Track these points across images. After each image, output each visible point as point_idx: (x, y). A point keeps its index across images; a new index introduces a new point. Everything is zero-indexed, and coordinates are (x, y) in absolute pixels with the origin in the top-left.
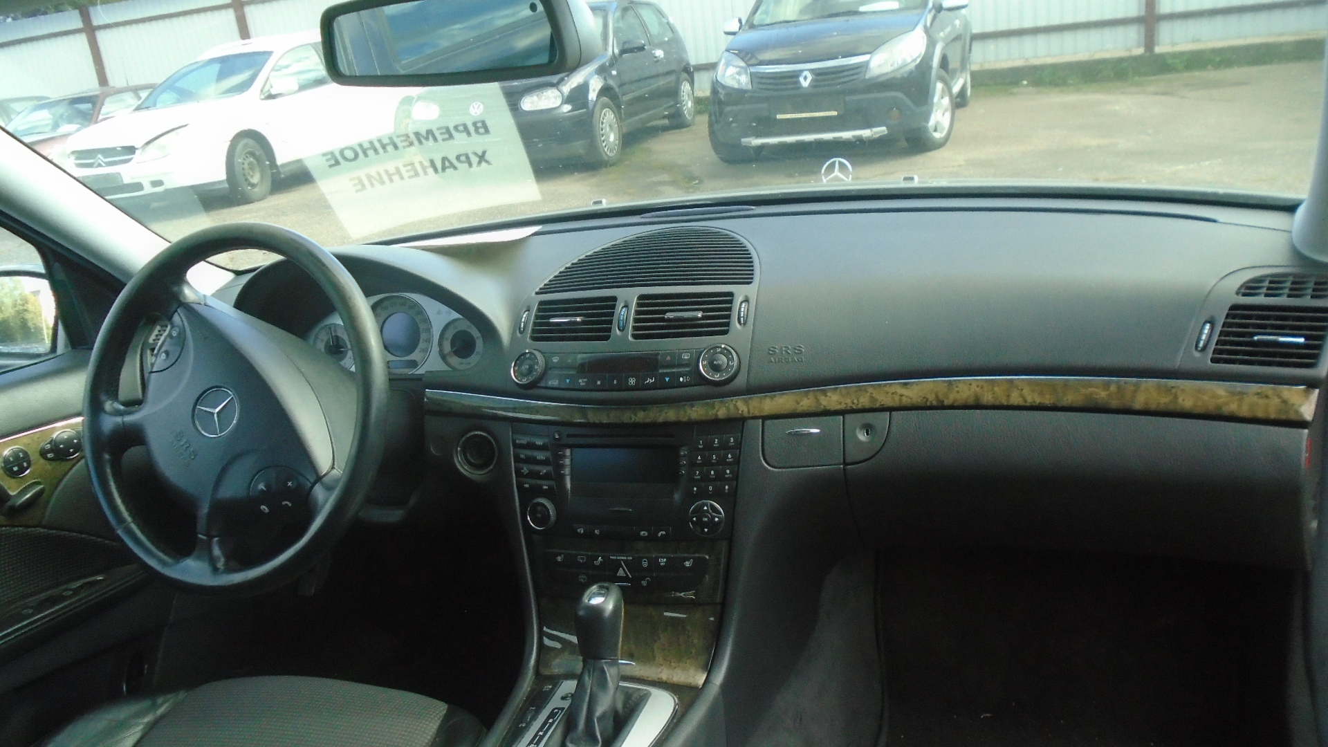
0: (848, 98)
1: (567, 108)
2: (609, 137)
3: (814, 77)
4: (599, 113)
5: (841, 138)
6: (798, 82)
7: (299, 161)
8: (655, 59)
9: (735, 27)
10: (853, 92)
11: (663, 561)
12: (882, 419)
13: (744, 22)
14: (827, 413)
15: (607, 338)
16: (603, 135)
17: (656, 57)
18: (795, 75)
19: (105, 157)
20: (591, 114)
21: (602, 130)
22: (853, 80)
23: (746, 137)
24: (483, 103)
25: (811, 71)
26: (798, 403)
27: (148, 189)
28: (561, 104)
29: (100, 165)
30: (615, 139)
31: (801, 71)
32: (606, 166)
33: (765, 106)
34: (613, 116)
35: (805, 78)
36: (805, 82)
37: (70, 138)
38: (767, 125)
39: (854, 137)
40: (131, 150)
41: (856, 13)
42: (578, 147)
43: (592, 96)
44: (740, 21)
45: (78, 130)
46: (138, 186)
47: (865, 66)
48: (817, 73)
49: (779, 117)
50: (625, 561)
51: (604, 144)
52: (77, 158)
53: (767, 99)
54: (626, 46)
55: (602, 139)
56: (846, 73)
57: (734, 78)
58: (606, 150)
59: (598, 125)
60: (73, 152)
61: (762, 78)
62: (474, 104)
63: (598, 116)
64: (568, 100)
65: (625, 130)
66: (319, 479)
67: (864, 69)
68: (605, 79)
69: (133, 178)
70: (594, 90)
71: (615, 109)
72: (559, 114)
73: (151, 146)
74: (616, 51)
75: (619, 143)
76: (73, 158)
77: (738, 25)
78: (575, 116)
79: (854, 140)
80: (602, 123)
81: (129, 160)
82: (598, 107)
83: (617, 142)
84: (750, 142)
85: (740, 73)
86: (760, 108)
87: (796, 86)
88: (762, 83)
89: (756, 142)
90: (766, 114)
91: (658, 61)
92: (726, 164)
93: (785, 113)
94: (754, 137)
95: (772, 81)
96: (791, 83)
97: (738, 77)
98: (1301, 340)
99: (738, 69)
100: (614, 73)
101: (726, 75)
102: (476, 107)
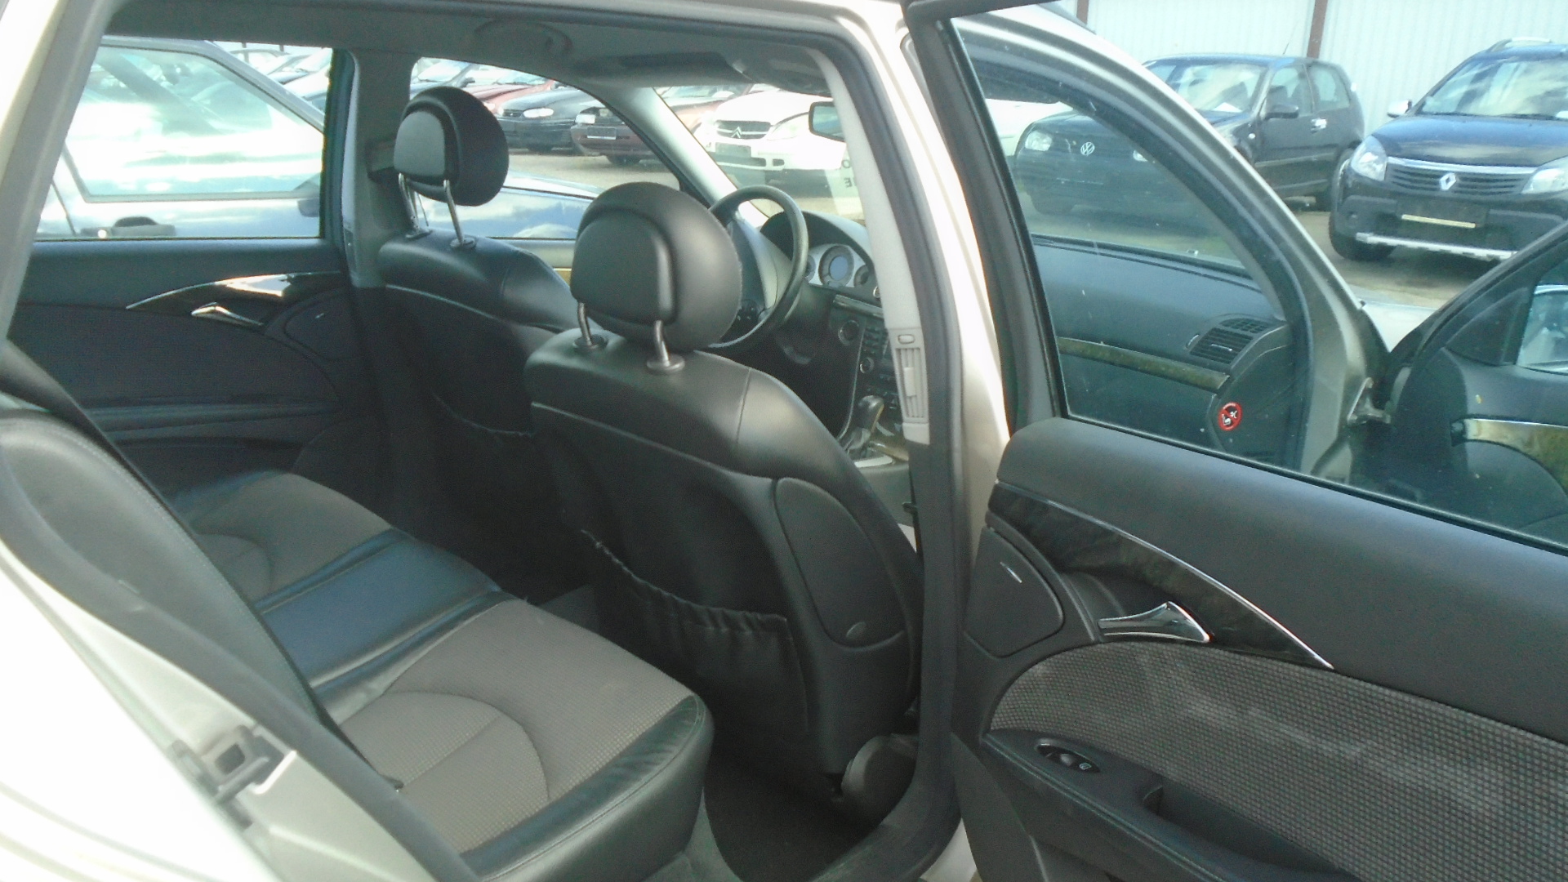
0: (1493, 212)
3: (1459, 180)
5: (1473, 254)
6: (1437, 184)
7: (822, 171)
8: (1313, 129)
9: (1401, 108)
10: (1503, 206)
13: (1413, 105)
17: (1315, 127)
18: (1438, 175)
19: (743, 130)
22: (1507, 192)
23: (1364, 231)
25: (1458, 174)
27: (770, 166)
29: (736, 137)
31: (1445, 172)
33: (1393, 202)
35: (1448, 181)
36: (1447, 184)
37: (722, 106)
38: (1388, 223)
39: (1489, 256)
40: (764, 126)
41: (1551, 118)
44: (1410, 104)
45: (730, 98)
46: (762, 162)
47: (1526, 179)
48: (1463, 177)
49: (1405, 217)
52: (720, 127)
53: (1394, 195)
54: (1277, 110)
56: (1499, 184)
57: (1370, 166)
60: (718, 121)
61: (1397, 171)
66: (764, 309)
67: (1521, 183)
68: (1240, 141)
69: (759, 154)
73: (784, 125)
74: (1263, 113)
76: (717, 125)
77: (1407, 107)
79: (1489, 260)
81: (763, 136)
84: (1366, 238)
85: (1377, 162)
86: (1386, 203)
87: (1434, 187)
88: (1397, 177)
89: (1373, 239)
90: (1391, 211)
91: (1315, 132)
92: (1342, 258)
93: (1413, 214)
94: (1372, 234)
95: (1409, 177)
96: (1429, 183)
97: (1374, 165)
98: (1231, 350)
99: (1375, 158)
100: (1252, 136)
101: (1361, 161)
102: (1087, 147)
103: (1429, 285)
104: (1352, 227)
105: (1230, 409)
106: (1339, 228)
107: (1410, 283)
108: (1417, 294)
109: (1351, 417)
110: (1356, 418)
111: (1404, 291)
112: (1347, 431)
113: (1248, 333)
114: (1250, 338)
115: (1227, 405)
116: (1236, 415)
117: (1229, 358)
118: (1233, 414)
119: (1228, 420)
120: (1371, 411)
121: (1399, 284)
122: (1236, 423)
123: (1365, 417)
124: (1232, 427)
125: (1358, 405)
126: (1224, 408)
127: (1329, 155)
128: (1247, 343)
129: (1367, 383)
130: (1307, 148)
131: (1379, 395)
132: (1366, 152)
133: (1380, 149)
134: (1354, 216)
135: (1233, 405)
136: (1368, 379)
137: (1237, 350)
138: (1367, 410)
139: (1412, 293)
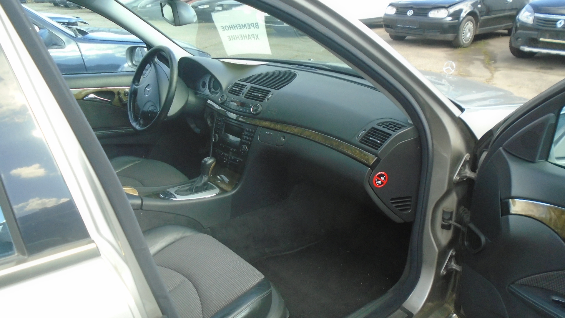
1: (450, 19)
2: (467, 34)
4: (464, 23)
6: (555, 24)
8: (506, 2)
11: (233, 158)
12: (288, 136)
14: (276, 130)
15: (238, 96)
16: (463, 33)
18: (557, 21)
20: (460, 24)
21: (464, 31)
23: (524, 46)
24: (414, 11)
26: (271, 125)
28: (447, 17)
30: (470, 36)
31: (559, 20)
32: (461, 47)
33: (536, 33)
34: (472, 25)
35: (560, 23)
36: (560, 25)
38: (534, 42)
42: (450, 37)
43: (463, 15)
49: (541, 39)
50: (226, 156)
51: (463, 37)
53: (538, 30)
55: (463, 35)
57: (527, 18)
58: (463, 40)
59: (462, 28)
61: (538, 19)
62: (410, 11)
63: (463, 25)
64: (450, 15)
65: (477, 33)
68: (474, 9)
70: (465, 12)
71: (474, 23)
72: (445, 21)
75: (472, 38)
78: (453, 23)
80: (465, 28)
82: (464, 21)
83: (471, 37)
84: (524, 49)
85: (530, 16)
86: (534, 34)
87: (554, 26)
88: (538, 22)
89: (527, 49)
90: (535, 37)
91: (507, 3)
92: (514, 57)
93: (545, 38)
94: (527, 47)
95: (543, 22)
96: (553, 24)
97: (529, 17)
98: (379, 142)
99: (529, 14)
100: (479, 6)
101: (523, 15)
102: (410, 12)
103: (551, 69)
104: (519, 44)
105: (380, 176)
106: (513, 45)
107: (542, 68)
108: (545, 73)
109: (456, 177)
110: (458, 178)
111: (539, 72)
112: (453, 185)
113: (389, 132)
114: (391, 135)
115: (378, 174)
116: (385, 178)
117: (377, 146)
118: (382, 178)
119: (380, 182)
120: (468, 173)
121: (537, 68)
122: (385, 183)
123: (466, 177)
124: (383, 185)
125: (461, 169)
126: (376, 175)
127: (514, 12)
128: (388, 137)
129: (467, 156)
130: (504, 10)
131: (473, 164)
132: (526, 11)
133: (532, 10)
134: (520, 39)
135: (383, 173)
136: (468, 154)
137: (383, 141)
138: (466, 173)
139: (543, 73)
